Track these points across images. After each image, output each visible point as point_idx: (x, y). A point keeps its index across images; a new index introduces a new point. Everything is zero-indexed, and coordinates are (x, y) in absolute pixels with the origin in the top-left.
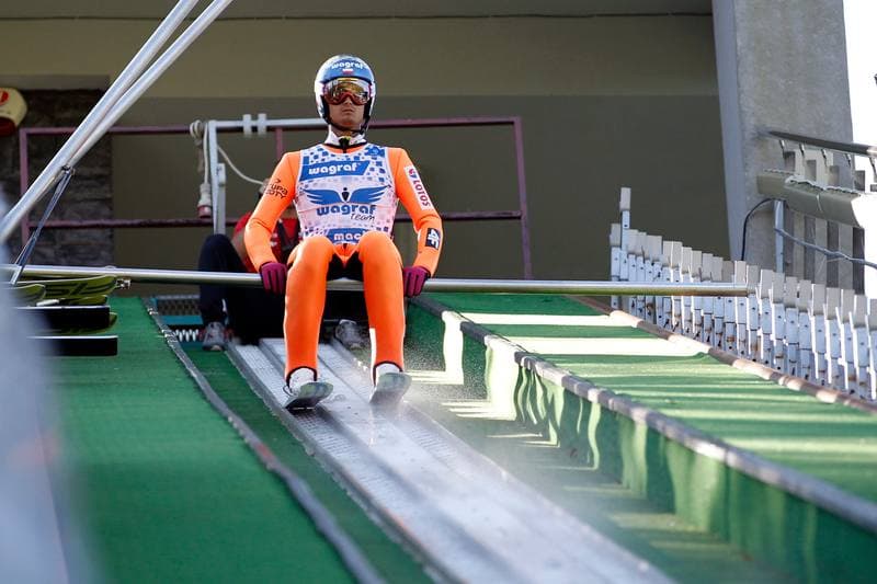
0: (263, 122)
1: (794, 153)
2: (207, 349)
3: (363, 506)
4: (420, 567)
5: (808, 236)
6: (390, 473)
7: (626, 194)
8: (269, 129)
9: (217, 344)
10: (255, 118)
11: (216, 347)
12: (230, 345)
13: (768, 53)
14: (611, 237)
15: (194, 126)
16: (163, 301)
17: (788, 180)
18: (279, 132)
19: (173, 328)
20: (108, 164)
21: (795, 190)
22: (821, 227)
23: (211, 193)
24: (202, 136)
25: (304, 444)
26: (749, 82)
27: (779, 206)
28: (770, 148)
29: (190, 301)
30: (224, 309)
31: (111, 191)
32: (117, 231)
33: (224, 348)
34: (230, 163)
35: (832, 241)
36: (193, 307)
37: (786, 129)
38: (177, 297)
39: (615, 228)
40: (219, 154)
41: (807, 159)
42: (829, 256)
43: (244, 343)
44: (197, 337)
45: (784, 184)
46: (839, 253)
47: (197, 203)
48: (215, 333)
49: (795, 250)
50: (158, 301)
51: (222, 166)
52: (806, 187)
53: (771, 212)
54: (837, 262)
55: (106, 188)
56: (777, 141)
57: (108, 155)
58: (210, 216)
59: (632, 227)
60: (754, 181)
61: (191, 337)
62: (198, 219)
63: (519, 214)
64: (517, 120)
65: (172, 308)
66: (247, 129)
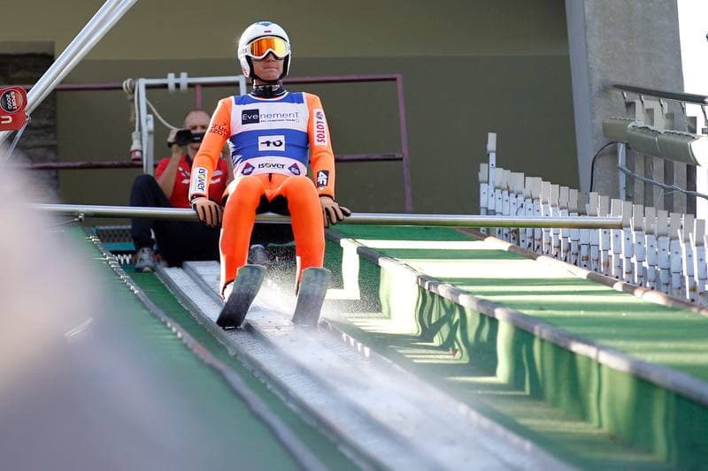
0: (184, 79)
1: (634, 103)
2: (139, 270)
5: (648, 171)
7: (492, 137)
8: (190, 85)
9: (147, 266)
10: (178, 76)
11: (147, 269)
12: (159, 267)
13: (611, 19)
14: (480, 175)
15: (126, 83)
16: (102, 231)
17: (630, 125)
18: (198, 88)
19: (116, 253)
20: (53, 116)
21: (637, 133)
22: (659, 165)
23: (141, 139)
24: (134, 92)
25: (227, 347)
26: (595, 43)
27: (622, 149)
28: (614, 99)
29: (124, 231)
30: (153, 237)
31: (56, 139)
32: (61, 171)
33: (153, 269)
34: (157, 114)
35: (668, 175)
36: (127, 235)
37: (628, 82)
38: (113, 227)
39: (483, 167)
40: (148, 107)
41: (646, 107)
42: (665, 189)
43: (170, 265)
44: (130, 260)
45: (627, 129)
46: (675, 186)
47: (130, 148)
48: (146, 256)
49: (636, 185)
50: (97, 230)
51: (151, 116)
52: (645, 131)
53: (615, 153)
54: (672, 194)
55: (52, 136)
56: (619, 93)
57: (53, 109)
58: (140, 159)
59: (498, 166)
60: (601, 128)
61: (125, 261)
62: (130, 161)
63: (401, 156)
64: (399, 76)
65: (110, 236)
66: (171, 86)
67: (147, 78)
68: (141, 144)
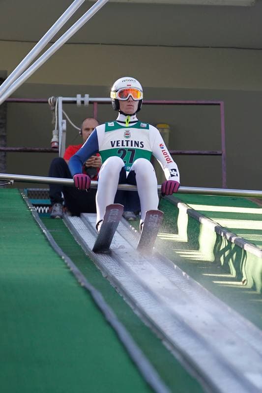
0: (87, 99)
2: (53, 217)
3: (131, 306)
4: (161, 340)
6: (146, 289)
8: (90, 102)
10: (83, 96)
11: (58, 217)
12: (65, 216)
15: (50, 99)
16: (31, 191)
18: (96, 104)
19: (36, 206)
23: (58, 135)
24: (55, 105)
25: (102, 271)
29: (45, 192)
30: (63, 197)
31: (5, 132)
32: (8, 154)
33: (62, 217)
34: (69, 120)
36: (46, 195)
38: (38, 189)
40: (63, 115)
43: (73, 215)
44: (48, 211)
47: (51, 140)
48: (58, 209)
50: (28, 191)
51: (65, 121)
55: (3, 130)
58: (57, 148)
61: (45, 211)
62: (51, 149)
63: (220, 153)
64: (222, 103)
65: (36, 195)
66: (79, 102)
67: (64, 97)
68: (58, 138)
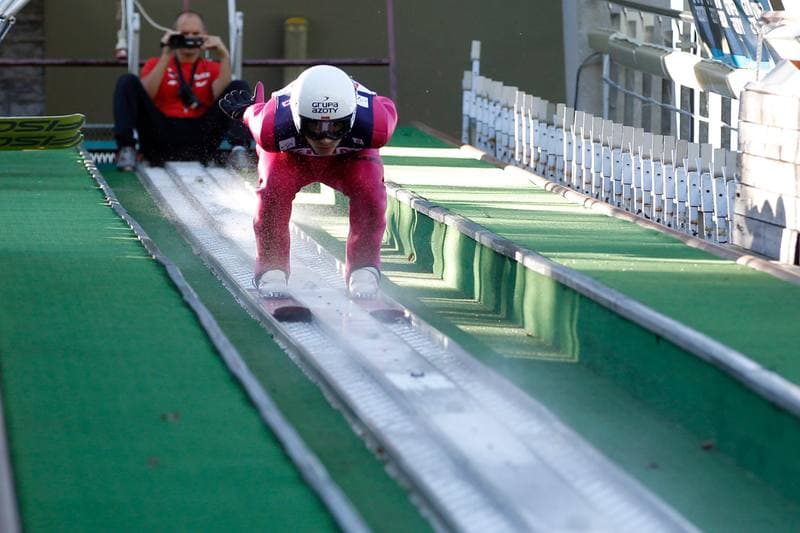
1: (618, 15)
2: (121, 169)
5: (628, 85)
7: (476, 46)
9: (129, 166)
11: (128, 168)
12: (140, 167)
14: (463, 82)
17: (612, 37)
21: (618, 45)
22: (638, 77)
23: (127, 38)
27: (606, 59)
28: (599, 9)
29: (108, 129)
30: (136, 136)
31: (43, 34)
32: (48, 69)
33: (135, 169)
34: (143, 13)
35: (646, 88)
39: (467, 74)
40: (135, 5)
41: (628, 19)
42: (644, 102)
43: (152, 165)
45: (609, 40)
46: (652, 99)
47: (114, 46)
48: (128, 156)
49: (618, 97)
51: (137, 15)
52: (626, 43)
53: (600, 64)
54: (650, 107)
55: (39, 32)
56: (605, 4)
57: (41, 4)
58: (125, 58)
59: (481, 74)
60: (586, 39)
61: (107, 159)
62: (116, 60)
63: (387, 61)
68: (127, 42)
